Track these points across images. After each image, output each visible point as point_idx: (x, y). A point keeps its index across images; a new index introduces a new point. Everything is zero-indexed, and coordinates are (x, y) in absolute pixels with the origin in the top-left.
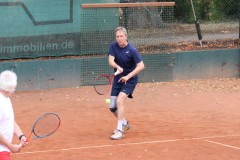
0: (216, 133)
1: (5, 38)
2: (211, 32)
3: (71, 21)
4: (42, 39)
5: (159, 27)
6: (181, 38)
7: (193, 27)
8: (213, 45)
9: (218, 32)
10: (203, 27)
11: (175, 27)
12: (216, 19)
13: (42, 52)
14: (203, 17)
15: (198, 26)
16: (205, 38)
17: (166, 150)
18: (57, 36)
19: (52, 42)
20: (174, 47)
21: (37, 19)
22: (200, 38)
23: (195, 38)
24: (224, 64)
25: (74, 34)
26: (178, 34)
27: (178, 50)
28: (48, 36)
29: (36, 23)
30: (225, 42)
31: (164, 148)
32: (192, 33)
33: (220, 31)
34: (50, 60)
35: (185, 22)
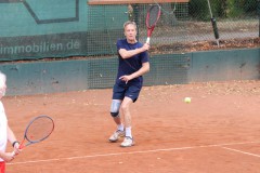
0: (235, 139)
1: (5, 38)
2: (229, 31)
3: (76, 19)
4: (46, 38)
5: (172, 25)
6: (196, 37)
7: (209, 25)
8: (231, 44)
9: (236, 30)
10: (220, 24)
11: (189, 25)
12: (234, 16)
13: (46, 52)
14: (220, 14)
15: (214, 24)
16: (222, 36)
17: (180, 159)
18: (62, 35)
19: (56, 41)
20: (189, 47)
21: (40, 18)
22: (217, 37)
23: (212, 37)
24: (243, 65)
25: (80, 33)
26: (193, 33)
27: (194, 50)
28: (52, 36)
29: (39, 22)
30: (244, 41)
31: (177, 156)
32: (208, 32)
33: (238, 29)
34: (54, 61)
35: (200, 19)
